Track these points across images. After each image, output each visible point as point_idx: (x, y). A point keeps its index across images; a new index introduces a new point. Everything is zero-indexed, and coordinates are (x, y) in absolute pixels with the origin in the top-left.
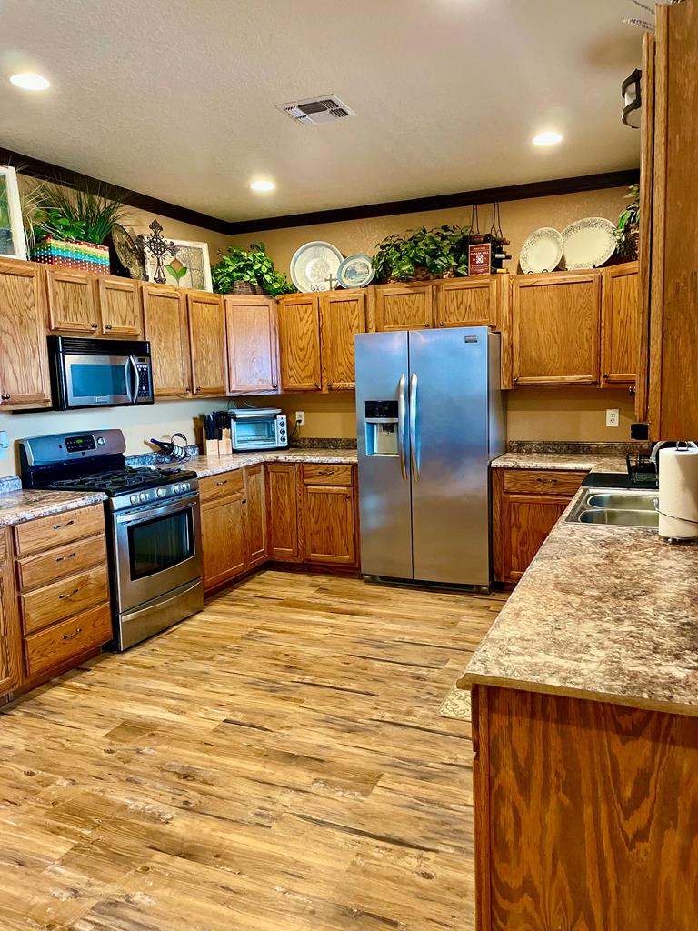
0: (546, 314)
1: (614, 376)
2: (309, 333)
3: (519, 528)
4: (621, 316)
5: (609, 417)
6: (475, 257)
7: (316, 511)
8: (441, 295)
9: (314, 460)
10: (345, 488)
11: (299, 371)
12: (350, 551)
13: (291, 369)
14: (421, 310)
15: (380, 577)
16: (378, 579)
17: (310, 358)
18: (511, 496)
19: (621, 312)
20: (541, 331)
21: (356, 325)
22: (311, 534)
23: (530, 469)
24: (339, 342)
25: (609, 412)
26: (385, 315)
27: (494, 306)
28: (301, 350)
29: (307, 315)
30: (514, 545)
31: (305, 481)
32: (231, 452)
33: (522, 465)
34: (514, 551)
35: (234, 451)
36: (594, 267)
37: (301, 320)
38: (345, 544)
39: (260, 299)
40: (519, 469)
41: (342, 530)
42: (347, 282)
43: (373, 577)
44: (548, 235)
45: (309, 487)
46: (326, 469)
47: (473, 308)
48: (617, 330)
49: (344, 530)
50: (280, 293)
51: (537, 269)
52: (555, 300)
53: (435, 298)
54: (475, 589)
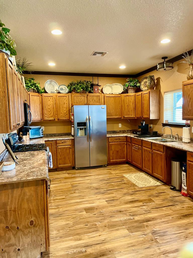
0: (111, 103)
1: (126, 116)
2: (52, 104)
3: (112, 150)
4: (127, 104)
5: (119, 125)
6: (95, 89)
7: (61, 153)
8: (89, 97)
9: (60, 139)
10: (70, 146)
11: (48, 115)
12: (71, 163)
13: (46, 114)
14: (83, 100)
15: (80, 168)
16: (79, 169)
17: (52, 111)
18: (110, 143)
19: (127, 103)
20: (111, 107)
21: (66, 103)
22: (59, 160)
23: (114, 137)
24: (61, 107)
25: (119, 124)
26: (74, 101)
27: (100, 100)
28: (49, 109)
29: (51, 100)
30: (111, 154)
31: (57, 145)
32: (29, 139)
33: (113, 136)
34: (111, 156)
35: (30, 139)
36: (119, 93)
37: (49, 101)
38: (69, 161)
39: (37, 94)
40: (112, 137)
41: (68, 157)
42: (61, 91)
43: (78, 168)
44: (109, 86)
45: (59, 147)
46: (64, 141)
47: (96, 100)
48: (126, 107)
49: (69, 157)
50: (43, 93)
51: (108, 93)
52: (113, 100)
53: (87, 98)
54: (103, 166)
